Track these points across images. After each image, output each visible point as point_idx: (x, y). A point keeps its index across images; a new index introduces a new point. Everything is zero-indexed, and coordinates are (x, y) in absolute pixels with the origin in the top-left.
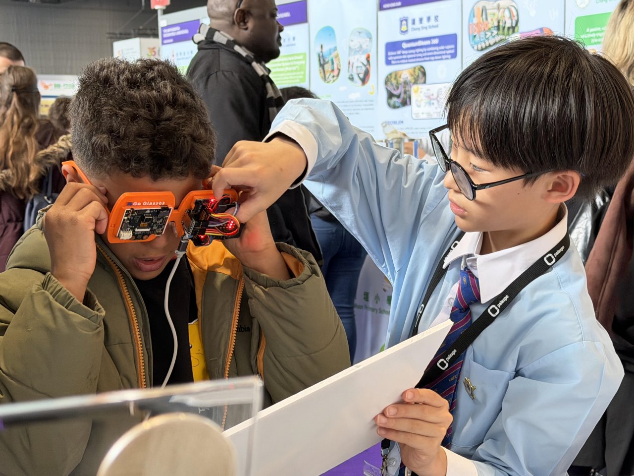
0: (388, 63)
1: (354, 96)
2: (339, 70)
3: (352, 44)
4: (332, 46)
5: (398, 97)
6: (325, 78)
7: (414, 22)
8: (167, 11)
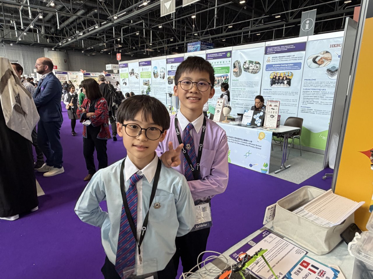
0: (168, 75)
1: (161, 81)
2: (158, 76)
3: (161, 71)
4: (156, 71)
5: (170, 82)
6: (155, 77)
7: (174, 67)
8: (120, 61)
